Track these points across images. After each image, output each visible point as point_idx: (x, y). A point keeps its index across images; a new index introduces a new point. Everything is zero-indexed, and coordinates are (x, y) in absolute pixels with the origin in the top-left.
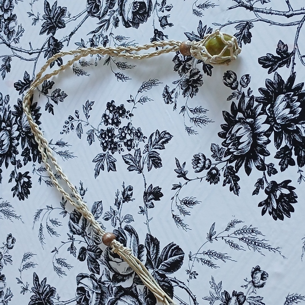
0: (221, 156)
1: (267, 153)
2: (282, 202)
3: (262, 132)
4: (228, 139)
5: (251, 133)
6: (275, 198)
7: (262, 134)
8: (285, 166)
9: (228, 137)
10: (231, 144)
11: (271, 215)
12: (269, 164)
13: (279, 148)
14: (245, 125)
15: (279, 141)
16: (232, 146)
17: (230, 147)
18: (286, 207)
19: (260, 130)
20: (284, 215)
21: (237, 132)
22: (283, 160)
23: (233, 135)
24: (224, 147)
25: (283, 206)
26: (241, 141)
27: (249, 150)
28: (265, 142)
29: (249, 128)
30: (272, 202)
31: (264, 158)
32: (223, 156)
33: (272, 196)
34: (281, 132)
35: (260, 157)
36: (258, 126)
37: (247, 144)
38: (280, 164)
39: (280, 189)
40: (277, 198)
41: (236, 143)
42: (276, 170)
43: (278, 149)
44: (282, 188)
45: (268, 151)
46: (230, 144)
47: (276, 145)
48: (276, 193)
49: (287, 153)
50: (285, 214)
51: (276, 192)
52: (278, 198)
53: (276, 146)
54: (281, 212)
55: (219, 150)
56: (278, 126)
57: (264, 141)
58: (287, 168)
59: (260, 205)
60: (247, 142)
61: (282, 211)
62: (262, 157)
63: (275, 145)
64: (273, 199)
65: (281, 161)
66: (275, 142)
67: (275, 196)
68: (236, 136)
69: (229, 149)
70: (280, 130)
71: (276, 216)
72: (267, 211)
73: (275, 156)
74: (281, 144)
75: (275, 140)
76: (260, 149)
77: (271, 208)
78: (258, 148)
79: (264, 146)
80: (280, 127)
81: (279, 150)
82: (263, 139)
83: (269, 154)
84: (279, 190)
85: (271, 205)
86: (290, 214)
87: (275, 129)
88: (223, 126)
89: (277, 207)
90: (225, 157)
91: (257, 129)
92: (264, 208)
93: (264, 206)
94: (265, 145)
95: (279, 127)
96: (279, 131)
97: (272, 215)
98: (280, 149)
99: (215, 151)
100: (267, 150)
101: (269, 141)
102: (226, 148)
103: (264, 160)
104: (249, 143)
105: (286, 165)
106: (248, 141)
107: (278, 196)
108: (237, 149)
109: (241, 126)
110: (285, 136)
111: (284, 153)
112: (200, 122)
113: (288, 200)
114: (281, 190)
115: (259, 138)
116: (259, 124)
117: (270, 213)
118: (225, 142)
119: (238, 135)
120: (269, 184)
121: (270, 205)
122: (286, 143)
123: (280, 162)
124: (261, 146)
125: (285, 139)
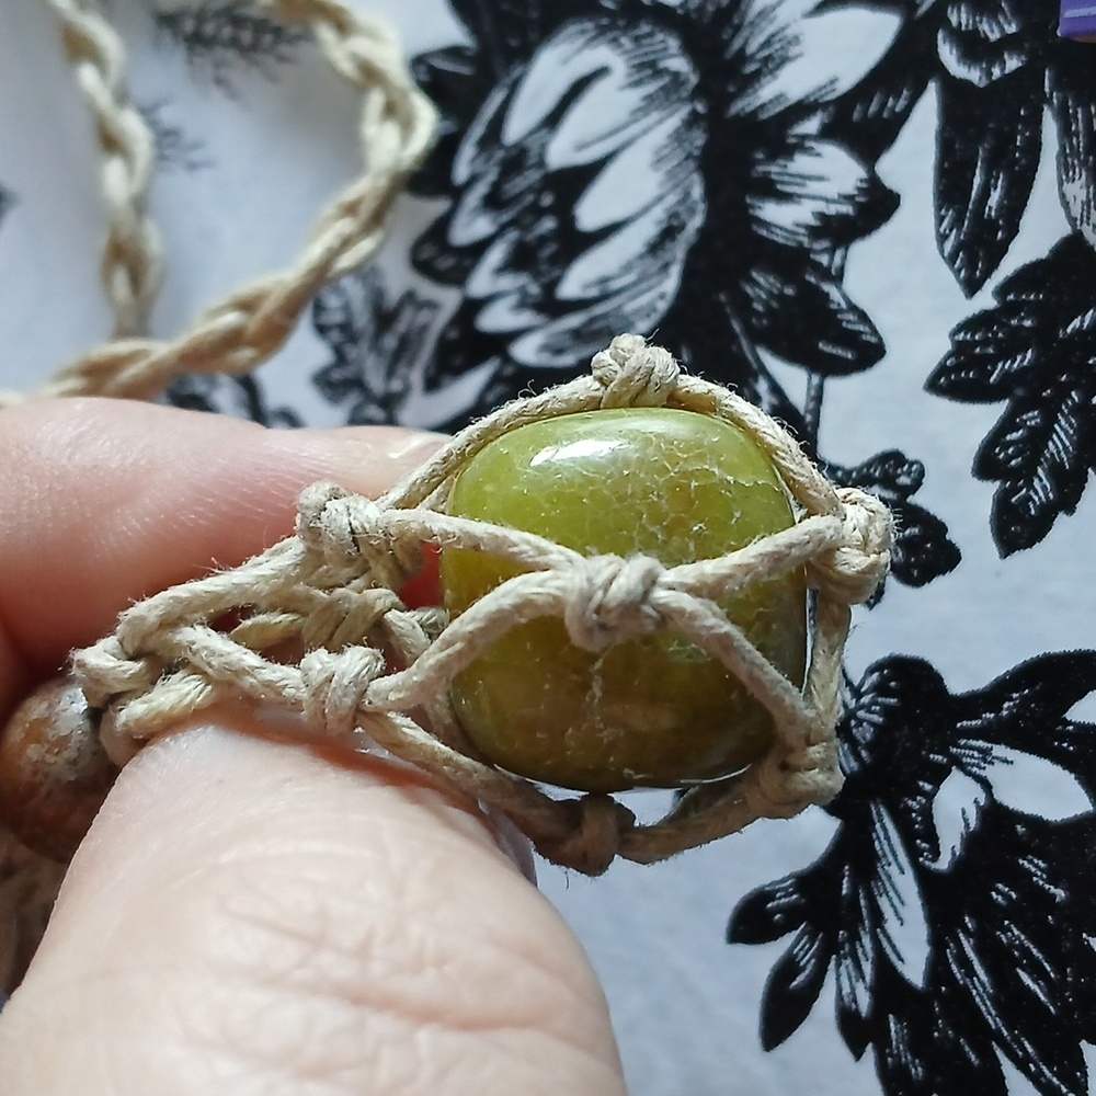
0: (396, 385)
1: (849, 339)
2: (990, 917)
3: (803, 109)
4: (474, 198)
5: (693, 120)
6: (913, 854)
7: (811, 126)
8: (1042, 487)
9: (473, 180)
10: (496, 255)
11: (858, 1053)
12: (869, 465)
13: (987, 274)
14: (637, 39)
15: (995, 197)
16: (504, 268)
17: (482, 281)
18: (1037, 972)
19: (788, 85)
20: (1008, 1067)
21: (553, 120)
22: (1032, 418)
23: (516, 161)
24: (427, 289)
25: (1000, 961)
26: (591, 212)
27: (662, 306)
28: (832, 210)
29: (676, 75)
30: (883, 903)
31: (818, 398)
32: (416, 377)
33: (887, 836)
34: (1021, 89)
35: (776, 389)
36: (767, 43)
37: (655, 247)
38: (987, 465)
39: (971, 757)
40: (936, 854)
41: (543, 240)
42: (942, 528)
43: (972, 287)
44: (1000, 750)
45: (863, 317)
46: (479, 249)
47: (949, 246)
48: (930, 796)
49: (1078, 332)
50: (1022, 1064)
51: (928, 787)
52: (943, 864)
53: (951, 260)
54: (982, 1037)
55: (384, 318)
56: (984, 27)
57: (821, 206)
58: (1070, 510)
59: (752, 922)
60: (646, 229)
61: (993, 1020)
62: (795, 381)
63: (942, 238)
64: (893, 870)
65: (1007, 424)
66: (938, 208)
67: (919, 834)
68: (541, 163)
69: (473, 307)
70: (1013, 63)
71: (918, 1071)
72: (825, 1006)
73: (942, 370)
74: (1013, 231)
75: (951, 187)
76: (781, 297)
77: (867, 968)
78: (763, 285)
79: (824, 259)
80: (1012, 29)
81: (986, 300)
82: (813, 187)
83: (868, 353)
84: (963, 767)
85: (867, 941)
86: (1082, 1066)
87: (948, 54)
88: (433, 71)
89: (937, 966)
90: (432, 384)
91: (756, 76)
92: (787, 968)
93: (787, 940)
94: (832, 251)
95: (994, 36)
96: (996, 72)
97: (870, 1053)
98: (1001, 292)
99: (346, 327)
100: (853, 308)
101: (877, 205)
102: (449, 299)
103: (816, 413)
104: (669, 233)
105: (1056, 471)
106: (659, 213)
107: (951, 840)
108: (550, 306)
109: (602, 54)
110: (1066, 132)
111: (1043, 336)
112: (234, 42)
113: (1060, 894)
114: (990, 772)
115: (774, 169)
116: (783, 15)
117: (856, 1031)
118: (438, 231)
119: (562, 152)
120: (857, 693)
121: (855, 938)
122: (1076, 211)
123: (996, 438)
124: (789, 260)
125: (1065, 167)
